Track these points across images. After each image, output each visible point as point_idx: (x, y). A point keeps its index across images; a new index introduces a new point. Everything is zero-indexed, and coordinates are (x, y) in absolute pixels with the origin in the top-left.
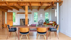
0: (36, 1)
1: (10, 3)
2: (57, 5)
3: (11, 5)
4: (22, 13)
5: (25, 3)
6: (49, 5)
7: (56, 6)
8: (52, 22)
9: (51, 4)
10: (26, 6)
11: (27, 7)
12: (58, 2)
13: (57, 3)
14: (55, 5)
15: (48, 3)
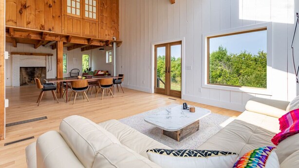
0: (79, 35)
1: (16, 32)
2: (113, 45)
3: (21, 36)
4: (26, 54)
5: (56, 35)
6: (102, 44)
7: (113, 47)
8: (102, 71)
9: (104, 43)
10: (59, 41)
11: (60, 44)
12: (115, 41)
13: (113, 43)
14: (111, 46)
15: (101, 41)
